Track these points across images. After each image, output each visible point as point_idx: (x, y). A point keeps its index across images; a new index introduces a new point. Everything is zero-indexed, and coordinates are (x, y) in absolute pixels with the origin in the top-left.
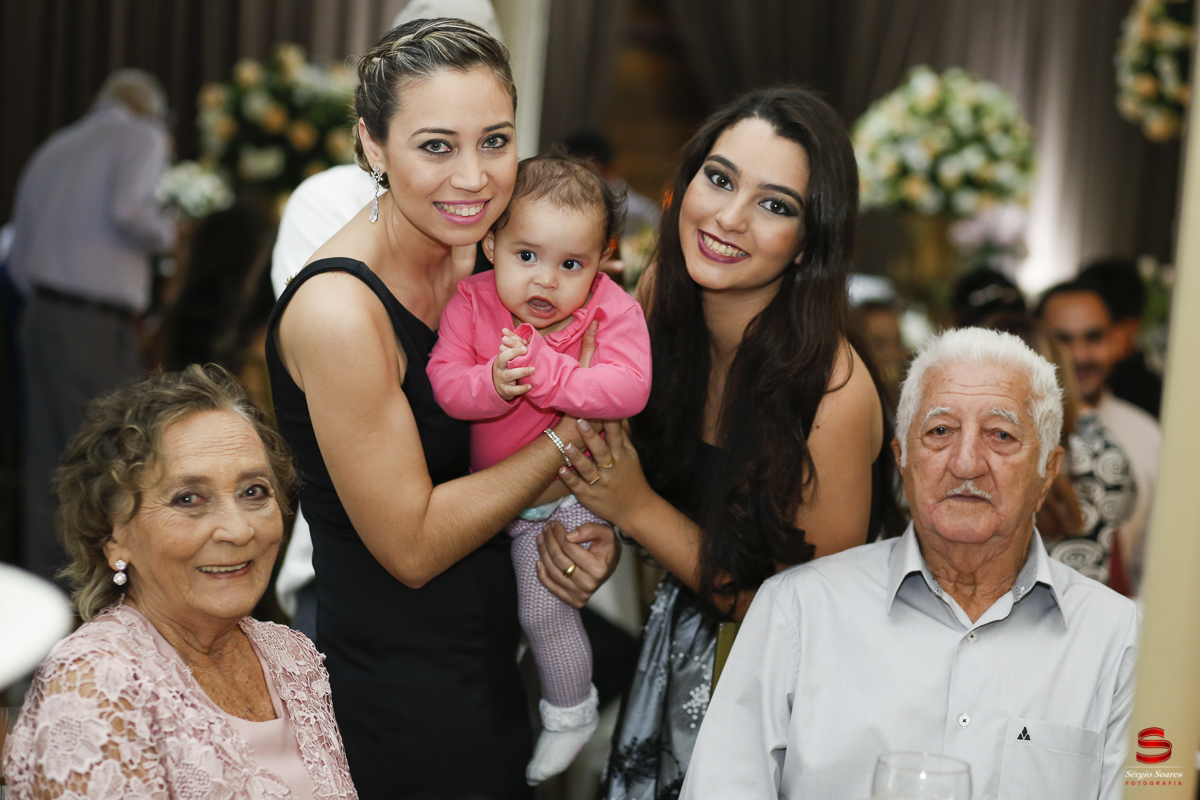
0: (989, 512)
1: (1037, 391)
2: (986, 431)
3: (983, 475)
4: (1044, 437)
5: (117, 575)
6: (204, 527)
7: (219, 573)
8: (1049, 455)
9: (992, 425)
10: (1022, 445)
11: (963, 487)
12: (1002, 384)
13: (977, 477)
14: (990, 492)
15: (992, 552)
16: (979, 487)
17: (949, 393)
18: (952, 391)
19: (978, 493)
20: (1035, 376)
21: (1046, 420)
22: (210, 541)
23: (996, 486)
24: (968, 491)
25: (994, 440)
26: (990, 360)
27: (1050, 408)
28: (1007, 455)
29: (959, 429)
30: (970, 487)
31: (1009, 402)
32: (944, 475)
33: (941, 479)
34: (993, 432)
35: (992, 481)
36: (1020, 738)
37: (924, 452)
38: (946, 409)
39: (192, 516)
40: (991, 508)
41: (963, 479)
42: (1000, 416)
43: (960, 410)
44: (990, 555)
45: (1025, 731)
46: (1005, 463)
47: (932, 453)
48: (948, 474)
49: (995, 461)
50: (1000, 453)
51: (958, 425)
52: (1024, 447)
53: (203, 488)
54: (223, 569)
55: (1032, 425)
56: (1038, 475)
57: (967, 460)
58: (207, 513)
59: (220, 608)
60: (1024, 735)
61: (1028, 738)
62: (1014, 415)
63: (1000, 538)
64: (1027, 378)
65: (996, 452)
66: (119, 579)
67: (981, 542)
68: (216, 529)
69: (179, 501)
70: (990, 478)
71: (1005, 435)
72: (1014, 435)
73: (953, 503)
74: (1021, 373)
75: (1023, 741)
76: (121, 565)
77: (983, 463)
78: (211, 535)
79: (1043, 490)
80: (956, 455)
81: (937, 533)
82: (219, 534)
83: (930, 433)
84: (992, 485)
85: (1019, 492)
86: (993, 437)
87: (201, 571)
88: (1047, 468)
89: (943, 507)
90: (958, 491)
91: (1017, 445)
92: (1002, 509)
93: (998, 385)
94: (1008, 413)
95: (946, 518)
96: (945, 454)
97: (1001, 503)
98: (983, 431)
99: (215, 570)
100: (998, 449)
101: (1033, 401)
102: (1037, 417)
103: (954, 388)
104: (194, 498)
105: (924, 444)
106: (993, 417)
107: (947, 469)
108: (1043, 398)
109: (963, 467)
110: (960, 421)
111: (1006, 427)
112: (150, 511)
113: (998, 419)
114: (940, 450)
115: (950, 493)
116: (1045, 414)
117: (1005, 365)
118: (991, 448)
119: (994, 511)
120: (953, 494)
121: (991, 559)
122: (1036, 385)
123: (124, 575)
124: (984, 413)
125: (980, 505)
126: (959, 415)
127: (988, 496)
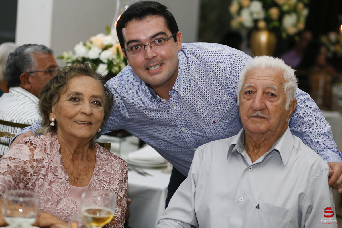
0: (266, 122)
1: (286, 79)
2: (266, 93)
3: (264, 109)
4: (288, 95)
5: (52, 123)
6: (78, 108)
7: (80, 123)
8: (290, 102)
9: (268, 91)
10: (279, 98)
11: (256, 113)
12: (272, 76)
13: (262, 110)
14: (267, 115)
15: (268, 137)
16: (262, 113)
17: (253, 79)
18: (254, 78)
19: (262, 115)
20: (285, 74)
21: (289, 89)
22: (79, 113)
23: (269, 113)
24: (258, 115)
25: (268, 97)
26: (269, 67)
27: (291, 85)
28: (273, 102)
29: (256, 92)
30: (259, 113)
31: (275, 83)
32: (250, 109)
33: (249, 110)
34: (268, 93)
35: (267, 111)
36: (256, 208)
37: (244, 100)
38: (251, 84)
39: (75, 105)
40: (267, 121)
41: (256, 111)
42: (270, 88)
43: (256, 85)
44: (267, 138)
45: (258, 205)
46: (272, 105)
47: (246, 101)
48: (251, 108)
49: (269, 104)
50: (270, 101)
51: (256, 91)
52: (280, 99)
53: (80, 96)
54: (81, 122)
55: (283, 91)
56: (285, 110)
57: (257, 104)
58: (80, 104)
59: (78, 134)
60: (258, 207)
61: (259, 208)
62: (276, 88)
63: (271, 132)
64: (282, 74)
65: (269, 101)
66: (52, 124)
67: (264, 133)
68: (81, 109)
69: (73, 99)
70: (267, 110)
71: (273, 95)
72: (276, 94)
73: (253, 119)
74: (280, 73)
75: (257, 209)
76: (53, 120)
77: (263, 105)
78: (80, 111)
79: (289, 115)
80: (253, 102)
81: (248, 129)
82: (82, 111)
83: (246, 93)
84: (267, 113)
85: (277, 115)
86: (268, 96)
87: (75, 122)
88: (290, 107)
89: (250, 120)
90: (255, 115)
91: (277, 98)
92: (271, 121)
93: (271, 77)
94: (274, 86)
95: (251, 124)
96: (251, 101)
97: (271, 119)
98: (264, 93)
99: (79, 122)
100: (269, 100)
101: (284, 83)
102: (285, 88)
103: (255, 77)
104: (77, 99)
105: (244, 98)
106: (268, 88)
107: (251, 107)
108: (288, 82)
109: (256, 107)
110: (256, 89)
111: (273, 92)
112: (62, 102)
113: (270, 89)
114: (249, 100)
115: (252, 115)
116: (289, 87)
117: (274, 69)
118: (267, 100)
119: (268, 122)
120: (253, 116)
121: (268, 139)
122: (285, 77)
123: (54, 123)
124: (264, 87)
125: (262, 119)
126: (256, 87)
127: (266, 117)
